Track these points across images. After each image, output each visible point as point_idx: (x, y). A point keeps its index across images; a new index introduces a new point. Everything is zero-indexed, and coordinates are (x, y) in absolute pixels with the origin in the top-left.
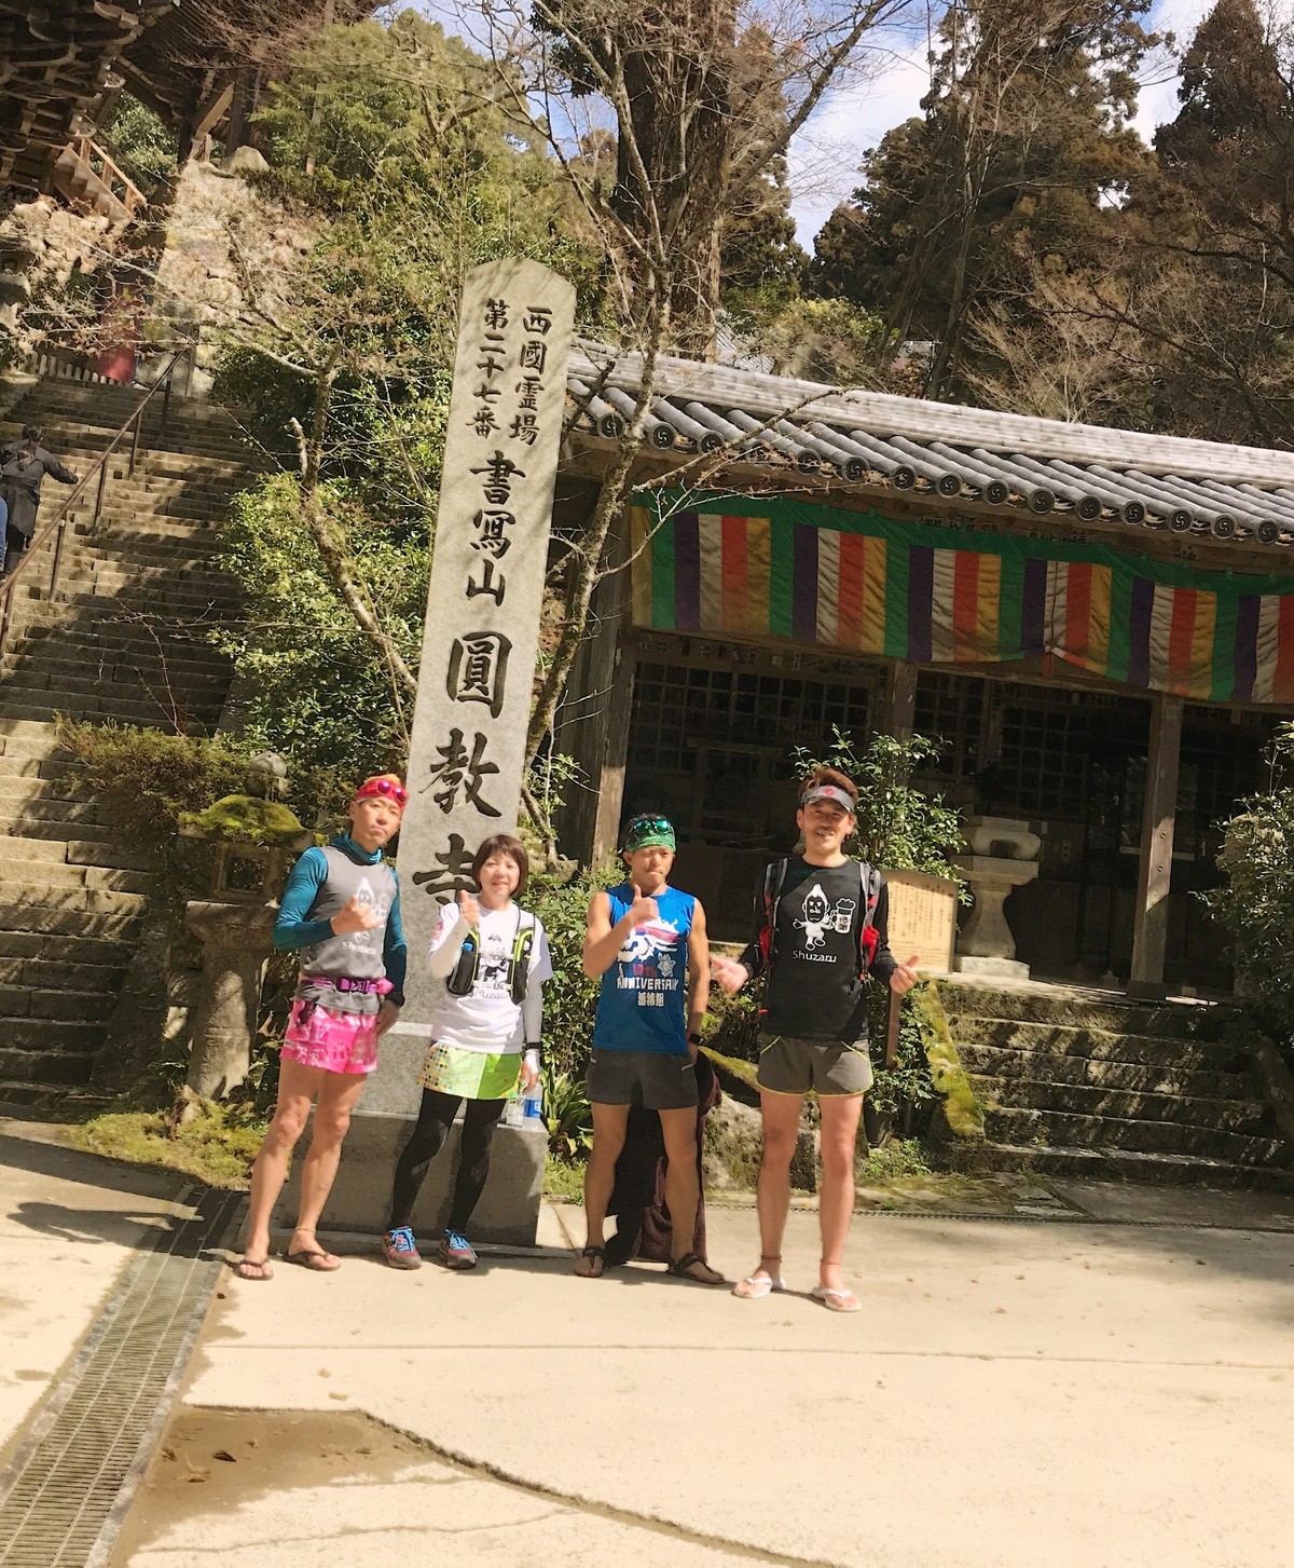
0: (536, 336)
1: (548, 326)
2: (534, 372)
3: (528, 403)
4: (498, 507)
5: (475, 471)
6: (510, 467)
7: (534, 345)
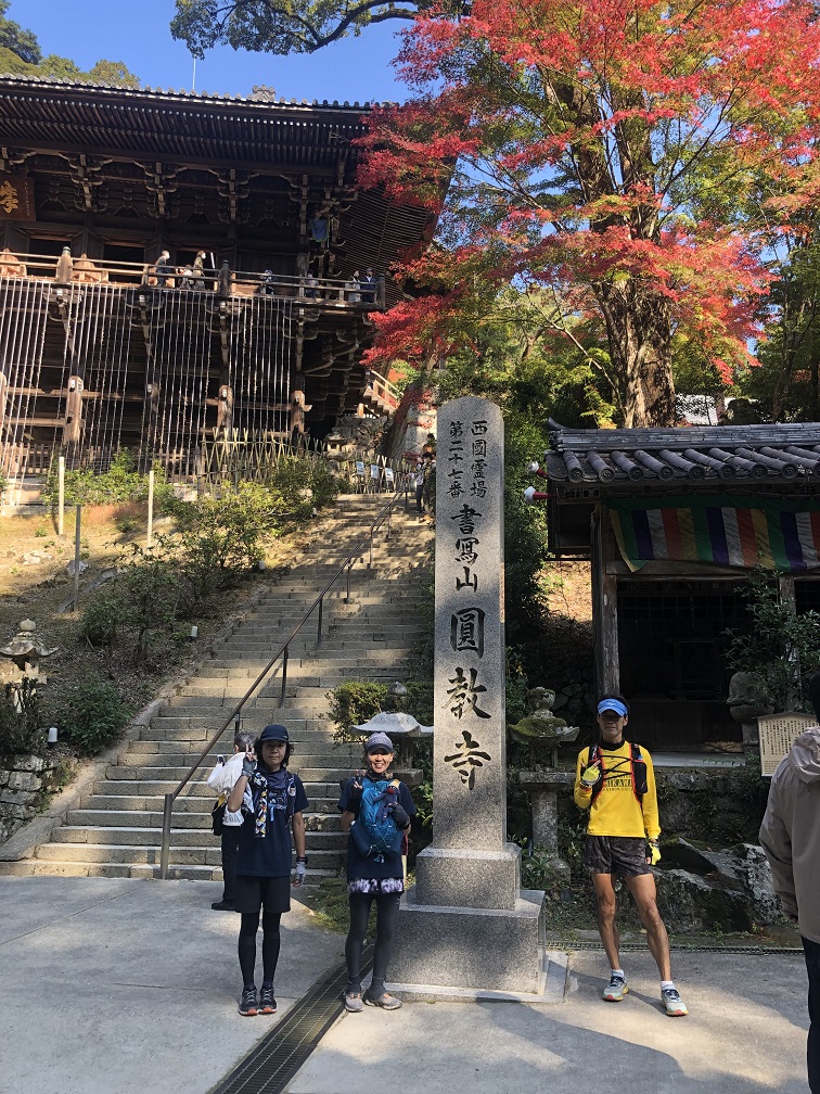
0: (479, 437)
1: (486, 429)
2: (481, 457)
3: (479, 474)
4: (469, 536)
5: (453, 518)
6: (473, 511)
7: (479, 442)
